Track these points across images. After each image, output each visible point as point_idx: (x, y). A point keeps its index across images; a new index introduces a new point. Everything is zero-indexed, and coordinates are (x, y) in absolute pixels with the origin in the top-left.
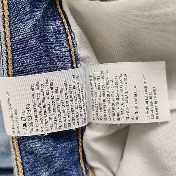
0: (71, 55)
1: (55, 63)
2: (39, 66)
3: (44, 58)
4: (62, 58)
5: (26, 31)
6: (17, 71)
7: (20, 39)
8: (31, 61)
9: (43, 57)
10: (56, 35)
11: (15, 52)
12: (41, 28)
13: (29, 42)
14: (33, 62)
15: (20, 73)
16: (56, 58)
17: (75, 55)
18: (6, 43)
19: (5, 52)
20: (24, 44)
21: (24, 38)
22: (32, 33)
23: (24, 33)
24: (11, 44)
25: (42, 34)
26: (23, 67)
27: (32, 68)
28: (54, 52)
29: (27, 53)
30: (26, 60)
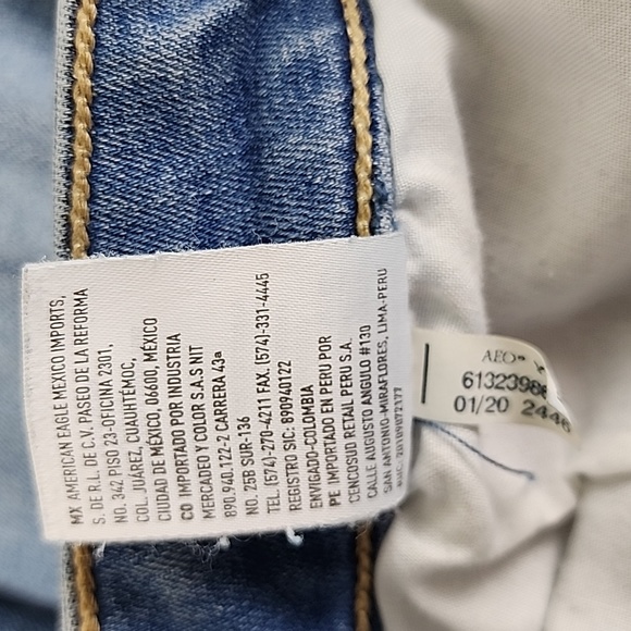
0: (352, 176)
1: (278, 205)
2: (207, 211)
3: (240, 181)
4: (309, 184)
5: (164, 52)
6: (108, 216)
7: (134, 83)
8: (171, 182)
9: (236, 174)
10: (297, 83)
11: (105, 135)
12: (242, 55)
13: (174, 100)
14: (179, 186)
15: (117, 227)
16: (286, 181)
17: (373, 177)
18: (70, 92)
19: (66, 126)
20: (149, 106)
21: (152, 82)
22: (193, 67)
23: (153, 60)
24: (94, 97)
25: (244, 80)
26: (136, 203)
27: (175, 214)
28: (279, 157)
29: (158, 148)
30: (152, 175)
